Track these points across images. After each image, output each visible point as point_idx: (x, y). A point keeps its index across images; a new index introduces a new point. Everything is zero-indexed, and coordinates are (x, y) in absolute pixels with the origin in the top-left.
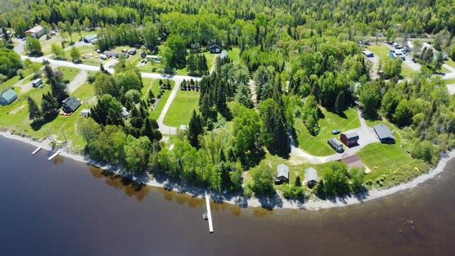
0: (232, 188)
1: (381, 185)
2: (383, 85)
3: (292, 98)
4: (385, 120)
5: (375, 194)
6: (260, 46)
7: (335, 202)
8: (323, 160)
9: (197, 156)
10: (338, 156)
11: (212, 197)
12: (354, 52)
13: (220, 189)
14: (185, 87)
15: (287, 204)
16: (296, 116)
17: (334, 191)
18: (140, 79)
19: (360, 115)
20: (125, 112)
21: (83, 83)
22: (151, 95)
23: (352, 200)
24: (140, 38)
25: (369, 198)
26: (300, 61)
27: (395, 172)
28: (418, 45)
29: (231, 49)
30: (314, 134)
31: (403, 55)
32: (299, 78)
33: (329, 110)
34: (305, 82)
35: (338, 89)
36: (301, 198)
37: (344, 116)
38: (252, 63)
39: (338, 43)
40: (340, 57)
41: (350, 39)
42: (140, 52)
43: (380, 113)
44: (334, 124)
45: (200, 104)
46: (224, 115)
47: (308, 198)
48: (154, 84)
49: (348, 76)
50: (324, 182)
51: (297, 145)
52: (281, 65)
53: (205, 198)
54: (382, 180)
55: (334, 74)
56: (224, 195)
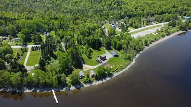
0: (63, 84)
1: (117, 71)
2: (111, 37)
3: (80, 46)
4: (113, 49)
5: (115, 75)
6: (63, 29)
7: (102, 80)
8: (95, 67)
9: (45, 75)
10: (100, 64)
11: (55, 90)
12: (98, 27)
13: (58, 86)
14: (34, 49)
15: (85, 86)
16: (82, 53)
17: (101, 77)
18: (11, 49)
19: (105, 49)
20: (6, 64)
22: (18, 55)
23: (108, 79)
24: (7, 32)
25: (114, 77)
26: (80, 33)
27: (120, 66)
28: (119, 23)
29: (51, 32)
30: (90, 58)
31: (115, 27)
32: (81, 39)
33: (94, 49)
34: (83, 40)
35: (95, 41)
36: (90, 82)
37: (100, 50)
38: (61, 36)
39: (92, 25)
40: (94, 30)
41: (96, 23)
42: (8, 38)
43: (112, 47)
44: (97, 53)
45: (42, 55)
46: (53, 58)
47: (93, 81)
48: (18, 50)
49: (98, 36)
50: (97, 74)
51: (85, 64)
52: (72, 35)
53: (52, 91)
54: (117, 70)
55: (93, 35)
56: (60, 88)
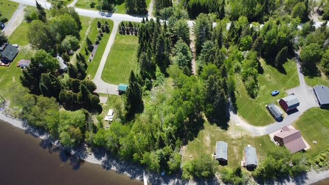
1: (321, 167)
4: (324, 76)
5: (313, 176)
8: (261, 131)
11: (150, 180)
13: (158, 170)
14: (124, 30)
16: (236, 71)
19: (299, 70)
20: (62, 64)
21: (20, 22)
22: (89, 42)
25: (308, 182)
30: (253, 96)
32: (241, 27)
34: (248, 33)
35: (281, 41)
43: (319, 67)
44: (273, 81)
48: (93, 25)
53: (143, 180)
54: (322, 160)
56: (162, 176)
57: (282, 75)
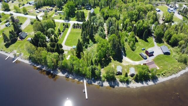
0: (96, 77)
1: (164, 76)
2: (165, 26)
3: (124, 32)
4: (165, 43)
5: (161, 80)
6: (109, 6)
7: (143, 84)
8: (137, 63)
9: (80, 63)
10: (144, 61)
11: (87, 81)
12: (152, 9)
13: (91, 77)
14: (75, 27)
15: (121, 85)
16: (125, 41)
17: (143, 79)
18: (54, 22)
19: (154, 41)
20: (48, 39)
21: (28, 25)
22: (59, 31)
23: (151, 83)
24: (54, 2)
25: (158, 82)
26: (127, 14)
27: (170, 69)
28: (181, 6)
29: (96, 8)
30: (133, 50)
31: (174, 11)
32: (127, 23)
33: (140, 38)
34: (130, 25)
35: (145, 28)
36: (128, 82)
37: (147, 41)
38: (105, 15)
39: (145, 5)
40: (145, 12)
41: (150, 3)
42: (54, 9)
43: (163, 39)
44: (143, 45)
45: (82, 36)
46: (92, 41)
47: (130, 82)
48: (61, 25)
49: (149, 22)
50: (138, 74)
51: (125, 56)
52: (118, 16)
53: (84, 82)
54: (164, 73)
55: (143, 21)
56: (92, 80)
57: (147, 43)
